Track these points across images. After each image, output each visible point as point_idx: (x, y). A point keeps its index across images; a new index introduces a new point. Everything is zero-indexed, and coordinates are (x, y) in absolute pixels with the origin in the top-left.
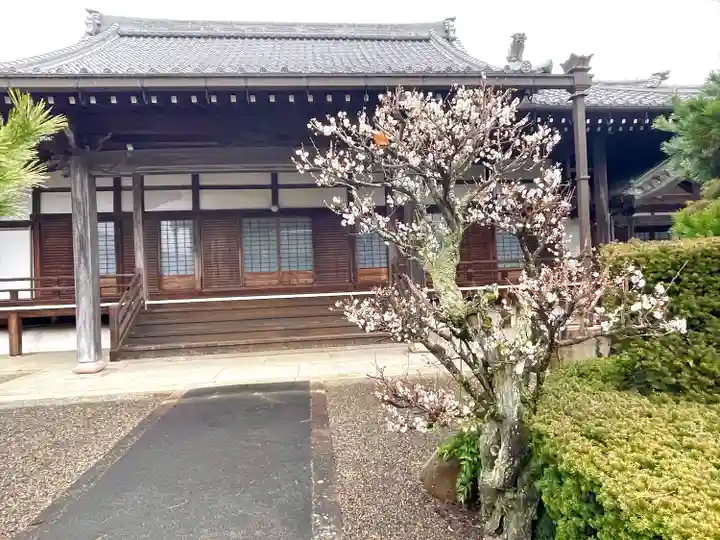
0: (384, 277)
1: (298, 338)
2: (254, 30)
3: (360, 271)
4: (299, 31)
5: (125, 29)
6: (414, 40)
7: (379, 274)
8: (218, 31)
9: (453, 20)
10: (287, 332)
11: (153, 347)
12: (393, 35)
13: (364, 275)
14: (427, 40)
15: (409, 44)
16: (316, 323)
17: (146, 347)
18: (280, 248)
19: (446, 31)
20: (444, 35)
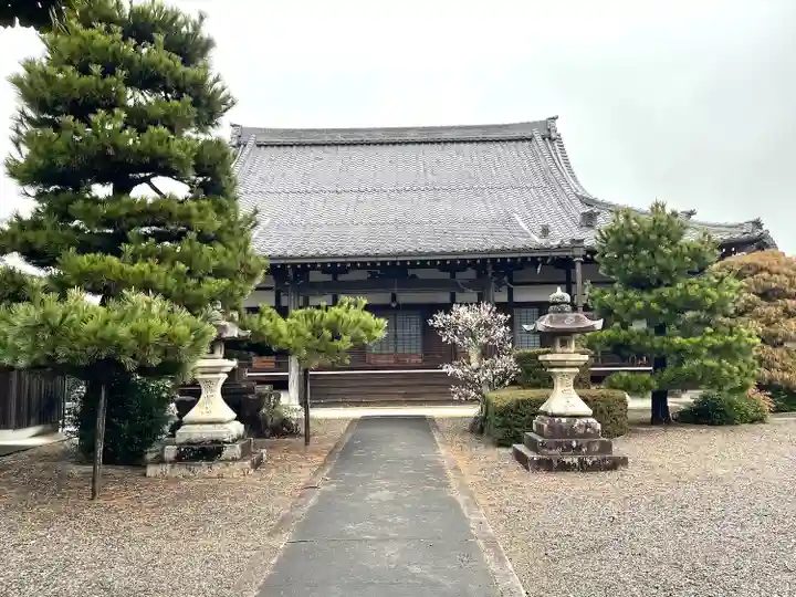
5: (262, 140)
6: (517, 140)
9: (554, 119)
14: (529, 140)
15: (512, 145)
18: (396, 336)
19: (548, 131)
20: (546, 132)
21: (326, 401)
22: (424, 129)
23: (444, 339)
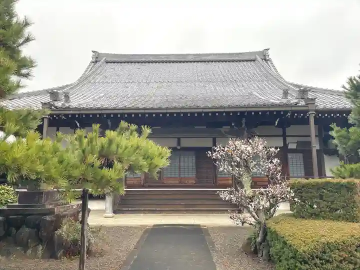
0: (230, 182)
1: (191, 209)
2: (167, 58)
3: (218, 179)
4: (190, 58)
5: (109, 60)
6: (247, 61)
7: (228, 180)
8: (152, 59)
9: (267, 50)
10: (186, 206)
11: (130, 209)
12: (237, 58)
13: (221, 180)
14: (254, 61)
15: (245, 63)
16: (199, 202)
17: (127, 209)
18: (180, 166)
19: (264, 56)
20: (263, 58)
21: (133, 209)
22: (197, 55)
23: (221, 169)
